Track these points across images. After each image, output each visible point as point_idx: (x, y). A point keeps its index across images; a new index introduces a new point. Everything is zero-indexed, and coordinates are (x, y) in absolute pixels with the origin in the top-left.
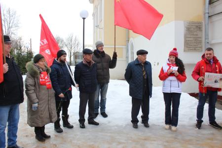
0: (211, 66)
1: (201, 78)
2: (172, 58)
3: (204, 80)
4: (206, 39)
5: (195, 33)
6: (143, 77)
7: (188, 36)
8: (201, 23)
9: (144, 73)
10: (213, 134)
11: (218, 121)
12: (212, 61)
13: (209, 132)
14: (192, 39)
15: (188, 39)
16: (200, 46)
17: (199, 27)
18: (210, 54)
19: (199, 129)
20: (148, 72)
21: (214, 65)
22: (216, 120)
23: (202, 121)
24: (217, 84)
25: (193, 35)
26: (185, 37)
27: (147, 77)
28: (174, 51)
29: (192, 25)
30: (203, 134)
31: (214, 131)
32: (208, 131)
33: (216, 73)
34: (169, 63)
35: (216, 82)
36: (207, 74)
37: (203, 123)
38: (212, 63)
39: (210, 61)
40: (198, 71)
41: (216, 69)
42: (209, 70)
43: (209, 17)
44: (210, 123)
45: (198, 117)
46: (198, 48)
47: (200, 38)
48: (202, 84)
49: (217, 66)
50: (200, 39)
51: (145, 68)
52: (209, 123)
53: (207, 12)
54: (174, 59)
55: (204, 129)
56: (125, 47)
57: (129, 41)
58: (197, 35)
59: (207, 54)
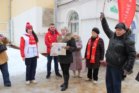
4: (56, 20)
8: (53, 9)
12: (54, 32)
14: (47, 19)
15: (44, 19)
17: (51, 12)
18: (54, 27)
21: (56, 35)
25: (48, 16)
26: (43, 18)
29: (47, 10)
43: (58, 6)
44: (56, 74)
47: (53, 19)
53: (56, 3)
56: (8, 23)
57: (10, 19)
58: (50, 17)
59: (52, 28)
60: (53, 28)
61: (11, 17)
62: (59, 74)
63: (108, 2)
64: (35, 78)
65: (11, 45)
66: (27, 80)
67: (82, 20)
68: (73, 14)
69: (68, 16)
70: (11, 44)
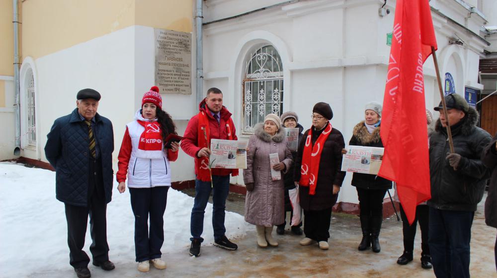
0: (218, 126)
1: (202, 151)
2: (149, 109)
3: (209, 154)
4: (197, 69)
5: (177, 56)
6: (90, 153)
7: (163, 61)
8: (187, 35)
9: (93, 145)
10: (223, 262)
11: (230, 234)
12: (218, 115)
13: (216, 260)
14: (171, 68)
15: (162, 67)
16: (186, 82)
17: (184, 43)
18: (220, 101)
19: (197, 256)
20: (101, 141)
21: (223, 123)
22: (226, 234)
23: (202, 240)
24: (232, 160)
25: (173, 59)
26: (158, 63)
27: (100, 154)
28: (154, 94)
29: (171, 39)
30: (207, 267)
31: (224, 256)
32: (213, 259)
33: (228, 138)
34: (142, 119)
35: (230, 156)
36: (214, 141)
37: (202, 244)
38: (219, 120)
39: (216, 116)
40: (193, 137)
41: (227, 132)
42: (216, 134)
43: (204, 24)
44: (216, 241)
45: (193, 233)
46: (183, 88)
47: (187, 66)
48: (203, 162)
49: (228, 125)
50: (186, 69)
51: (94, 132)
52: (213, 241)
53: (200, 14)
54: (154, 111)
55: (206, 254)
56: (11, 78)
57: (20, 64)
58: (180, 60)
59: (214, 100)
60: (217, 103)
61: (20, 58)
62: (225, 239)
63: (381, 16)
64: (161, 254)
65: (21, 158)
66: (140, 258)
67: (292, 72)
68: (259, 51)
69: (243, 58)
70: (22, 154)
